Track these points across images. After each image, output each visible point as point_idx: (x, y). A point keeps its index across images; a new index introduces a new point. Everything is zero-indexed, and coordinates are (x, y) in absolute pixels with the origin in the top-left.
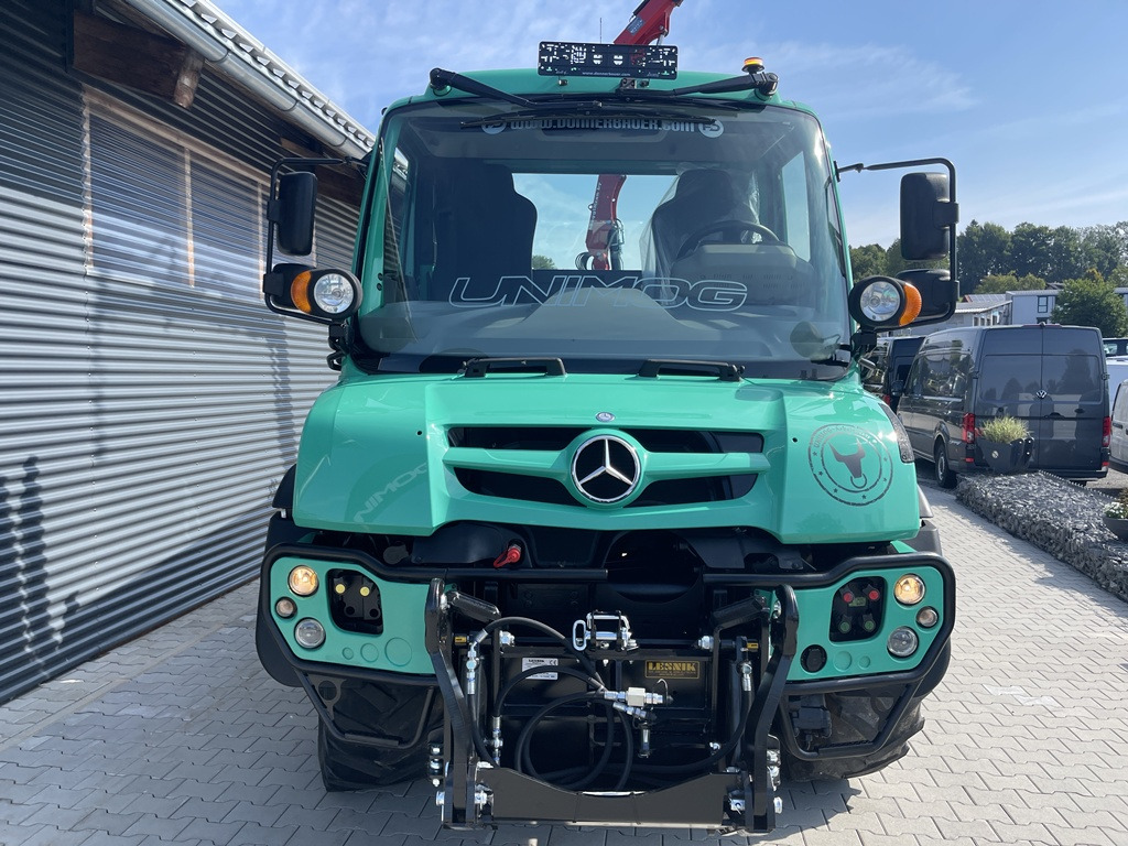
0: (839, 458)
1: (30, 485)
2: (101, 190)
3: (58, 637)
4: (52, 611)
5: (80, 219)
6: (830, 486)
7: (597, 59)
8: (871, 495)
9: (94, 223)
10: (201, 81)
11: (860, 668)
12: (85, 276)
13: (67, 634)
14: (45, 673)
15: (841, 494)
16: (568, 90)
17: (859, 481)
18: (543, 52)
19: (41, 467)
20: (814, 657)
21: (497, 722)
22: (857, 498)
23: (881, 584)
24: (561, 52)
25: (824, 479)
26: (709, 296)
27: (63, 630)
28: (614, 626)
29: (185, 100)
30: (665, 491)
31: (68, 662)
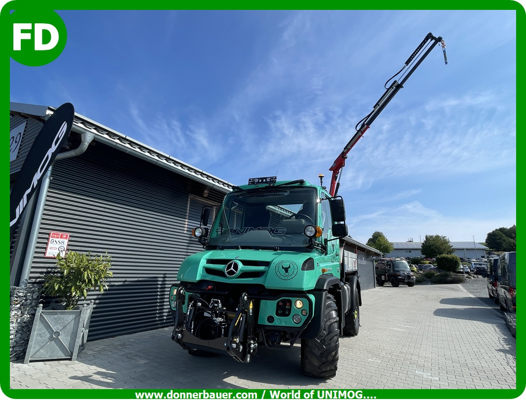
0: (283, 268)
1: (164, 279)
2: (190, 215)
3: (165, 318)
4: (164, 311)
5: (185, 221)
6: (279, 275)
7: (260, 181)
8: (289, 278)
9: (188, 222)
10: (210, 191)
11: (284, 324)
12: (184, 233)
13: (168, 317)
14: (160, 326)
15: (282, 277)
16: (258, 187)
17: (287, 274)
18: (250, 180)
19: (167, 276)
20: (271, 319)
21: (193, 322)
22: (286, 278)
23: (290, 302)
24: (253, 180)
25: (278, 273)
26: (277, 231)
27: (167, 316)
28: (217, 302)
29: (206, 195)
30: (245, 275)
31: (166, 325)
